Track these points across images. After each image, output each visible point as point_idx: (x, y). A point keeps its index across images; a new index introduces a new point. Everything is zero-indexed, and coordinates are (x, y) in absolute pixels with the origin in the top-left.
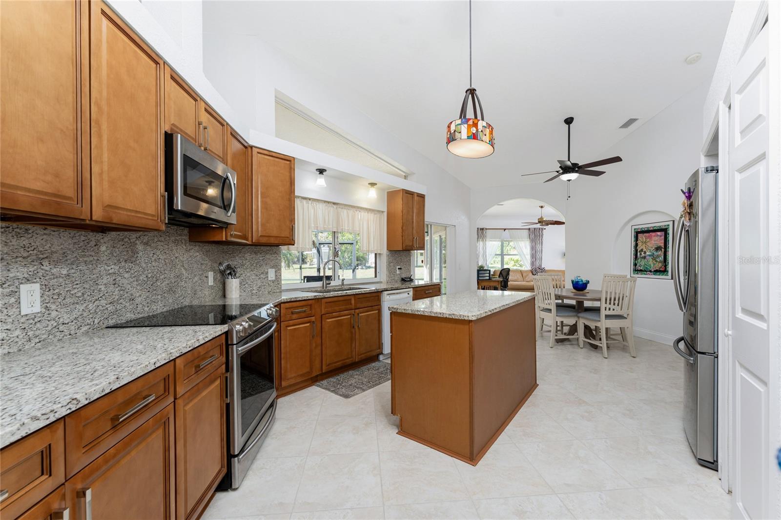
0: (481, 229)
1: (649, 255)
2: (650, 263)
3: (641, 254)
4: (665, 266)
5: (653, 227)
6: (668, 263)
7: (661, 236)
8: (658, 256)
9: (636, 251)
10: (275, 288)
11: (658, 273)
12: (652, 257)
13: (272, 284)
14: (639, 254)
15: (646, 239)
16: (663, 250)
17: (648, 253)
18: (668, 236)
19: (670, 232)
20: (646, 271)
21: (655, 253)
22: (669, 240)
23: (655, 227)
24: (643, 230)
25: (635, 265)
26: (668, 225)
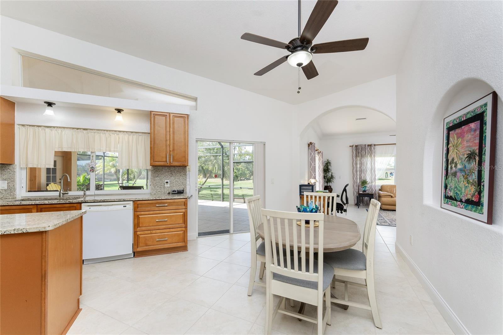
0: (368, 145)
1: (461, 170)
2: (460, 185)
3: (451, 168)
4: (480, 193)
5: (466, 115)
6: (483, 186)
7: (475, 130)
8: (471, 172)
9: (447, 160)
10: (8, 195)
11: (470, 206)
12: (464, 174)
13: (4, 192)
14: (449, 167)
15: (458, 138)
16: (477, 158)
17: (459, 166)
18: (484, 128)
19: (488, 118)
20: (456, 200)
21: (467, 165)
22: (486, 136)
23: (468, 113)
24: (455, 122)
25: (446, 187)
26: (486, 105)
